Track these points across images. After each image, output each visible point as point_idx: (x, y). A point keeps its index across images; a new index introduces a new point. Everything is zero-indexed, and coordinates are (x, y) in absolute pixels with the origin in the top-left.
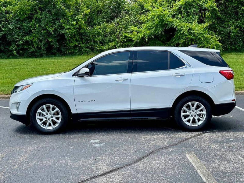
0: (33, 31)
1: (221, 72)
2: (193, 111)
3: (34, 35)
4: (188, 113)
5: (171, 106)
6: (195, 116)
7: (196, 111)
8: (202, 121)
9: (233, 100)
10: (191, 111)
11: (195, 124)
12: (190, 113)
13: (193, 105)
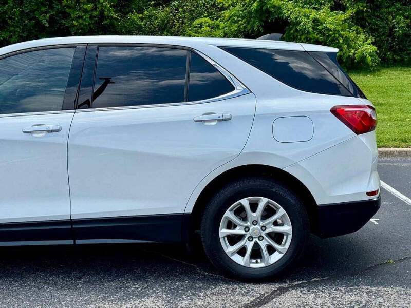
0: (9, 21)
1: (336, 112)
2: (255, 223)
3: (12, 29)
4: (238, 231)
5: (189, 210)
6: (261, 238)
7: (262, 224)
8: (280, 252)
9: (369, 194)
10: (249, 224)
11: (261, 262)
12: (247, 229)
13: (254, 207)
